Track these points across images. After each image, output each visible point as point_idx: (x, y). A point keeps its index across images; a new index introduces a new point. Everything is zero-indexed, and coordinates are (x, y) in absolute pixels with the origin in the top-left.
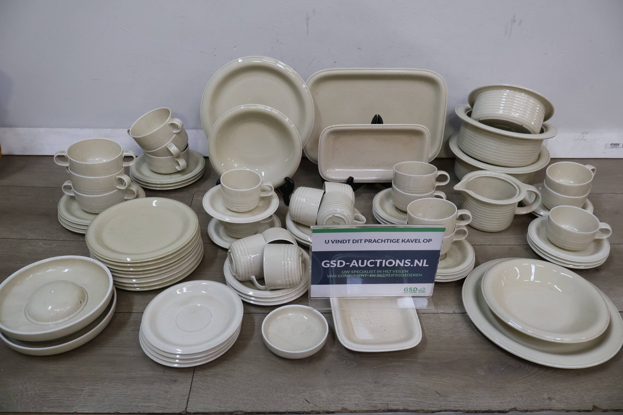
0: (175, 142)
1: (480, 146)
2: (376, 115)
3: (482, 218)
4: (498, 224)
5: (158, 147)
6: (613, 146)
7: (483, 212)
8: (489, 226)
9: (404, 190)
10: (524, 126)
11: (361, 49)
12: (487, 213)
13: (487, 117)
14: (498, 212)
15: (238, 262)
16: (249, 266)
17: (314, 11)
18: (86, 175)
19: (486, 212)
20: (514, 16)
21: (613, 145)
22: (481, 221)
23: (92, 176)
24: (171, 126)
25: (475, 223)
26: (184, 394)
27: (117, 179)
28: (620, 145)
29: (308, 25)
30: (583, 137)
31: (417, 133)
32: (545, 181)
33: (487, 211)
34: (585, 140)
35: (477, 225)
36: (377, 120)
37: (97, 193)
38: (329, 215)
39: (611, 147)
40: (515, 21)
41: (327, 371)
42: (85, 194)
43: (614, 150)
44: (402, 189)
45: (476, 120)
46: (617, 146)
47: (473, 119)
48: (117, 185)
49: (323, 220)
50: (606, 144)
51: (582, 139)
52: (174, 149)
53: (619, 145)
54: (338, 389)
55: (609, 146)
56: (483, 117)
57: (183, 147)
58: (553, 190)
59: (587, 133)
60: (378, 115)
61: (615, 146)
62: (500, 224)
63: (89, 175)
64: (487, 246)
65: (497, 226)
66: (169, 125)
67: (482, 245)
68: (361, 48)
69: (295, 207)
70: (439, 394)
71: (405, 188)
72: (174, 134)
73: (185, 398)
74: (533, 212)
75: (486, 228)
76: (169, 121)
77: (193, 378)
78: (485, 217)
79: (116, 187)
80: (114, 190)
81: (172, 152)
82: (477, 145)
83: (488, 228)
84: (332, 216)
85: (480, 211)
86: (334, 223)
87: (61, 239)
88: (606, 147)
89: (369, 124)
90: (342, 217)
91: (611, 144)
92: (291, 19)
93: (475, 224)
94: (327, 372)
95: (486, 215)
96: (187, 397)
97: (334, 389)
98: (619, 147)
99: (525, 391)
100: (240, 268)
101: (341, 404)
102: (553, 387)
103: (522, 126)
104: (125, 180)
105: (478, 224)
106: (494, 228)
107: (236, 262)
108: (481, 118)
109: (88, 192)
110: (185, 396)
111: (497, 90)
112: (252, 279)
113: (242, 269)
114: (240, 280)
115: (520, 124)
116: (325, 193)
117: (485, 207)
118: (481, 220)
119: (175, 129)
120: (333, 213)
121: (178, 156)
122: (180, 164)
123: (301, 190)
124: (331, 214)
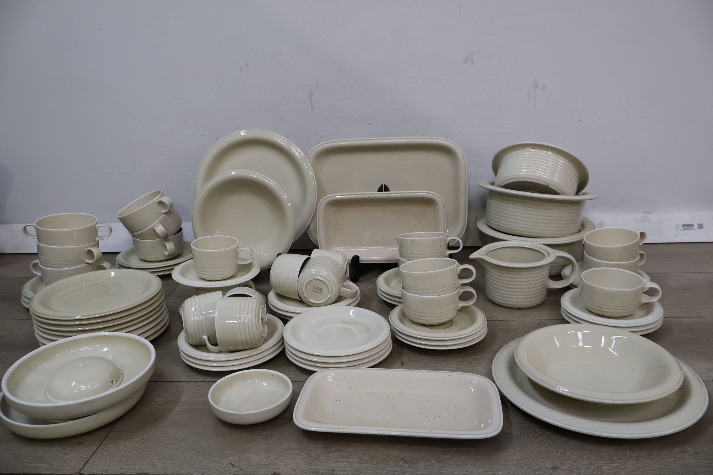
0: (162, 222)
1: (504, 215)
2: (382, 185)
3: (504, 288)
4: (525, 297)
5: (144, 228)
6: (685, 227)
7: (504, 280)
8: (514, 300)
9: (408, 258)
10: (550, 186)
11: (370, 125)
12: (508, 282)
13: (508, 180)
14: (522, 280)
16: (199, 322)
17: (317, 86)
18: (51, 245)
19: (507, 281)
20: (536, 81)
21: (685, 226)
22: (504, 294)
23: (58, 245)
24: (159, 205)
25: (498, 297)
26: (85, 456)
27: (86, 252)
28: (694, 226)
29: (311, 101)
30: (646, 217)
31: (428, 202)
32: (586, 252)
33: (508, 279)
34: (649, 221)
35: (501, 299)
36: (384, 188)
37: (63, 266)
38: (308, 277)
39: (683, 228)
40: (537, 86)
41: (270, 435)
42: (49, 267)
43: (688, 232)
44: (405, 257)
45: (498, 186)
46: (691, 227)
47: (495, 186)
48: (86, 259)
49: (303, 282)
50: (676, 225)
51: (644, 220)
52: (160, 229)
53: (693, 226)
54: (275, 454)
55: (681, 228)
56: (504, 182)
57: (174, 229)
58: (593, 256)
59: (650, 213)
60: (385, 185)
61: (689, 227)
62: (528, 296)
63: (55, 245)
64: (511, 321)
65: (524, 299)
66: (156, 203)
67: (504, 320)
68: (371, 124)
69: (274, 273)
70: (405, 460)
71: (408, 255)
72: (162, 214)
73: (85, 459)
74: (571, 284)
75: (511, 303)
76: (157, 199)
77: (104, 441)
78: (507, 288)
79: (85, 261)
80: (83, 264)
81: (158, 233)
82: (502, 214)
83: (514, 302)
84: (312, 279)
85: (501, 280)
86: (316, 288)
87: (18, 318)
88: (677, 228)
89: (375, 192)
90: (326, 282)
91: (683, 226)
92: (293, 96)
93: (498, 299)
94: (269, 437)
95: (508, 284)
96: (88, 459)
97: (271, 454)
98: (694, 228)
99: (523, 460)
100: (189, 323)
101: (274, 469)
102: (562, 456)
103: (547, 186)
104: (94, 252)
105: (501, 298)
106: (520, 302)
107: (185, 317)
108: (502, 182)
109: (52, 264)
110: (86, 458)
111: (517, 150)
112: (204, 339)
113: (190, 326)
115: (546, 184)
116: (309, 258)
117: (504, 274)
118: (504, 292)
119: (164, 209)
120: (313, 276)
121: (166, 238)
122: (167, 247)
123: (282, 257)
124: (310, 276)
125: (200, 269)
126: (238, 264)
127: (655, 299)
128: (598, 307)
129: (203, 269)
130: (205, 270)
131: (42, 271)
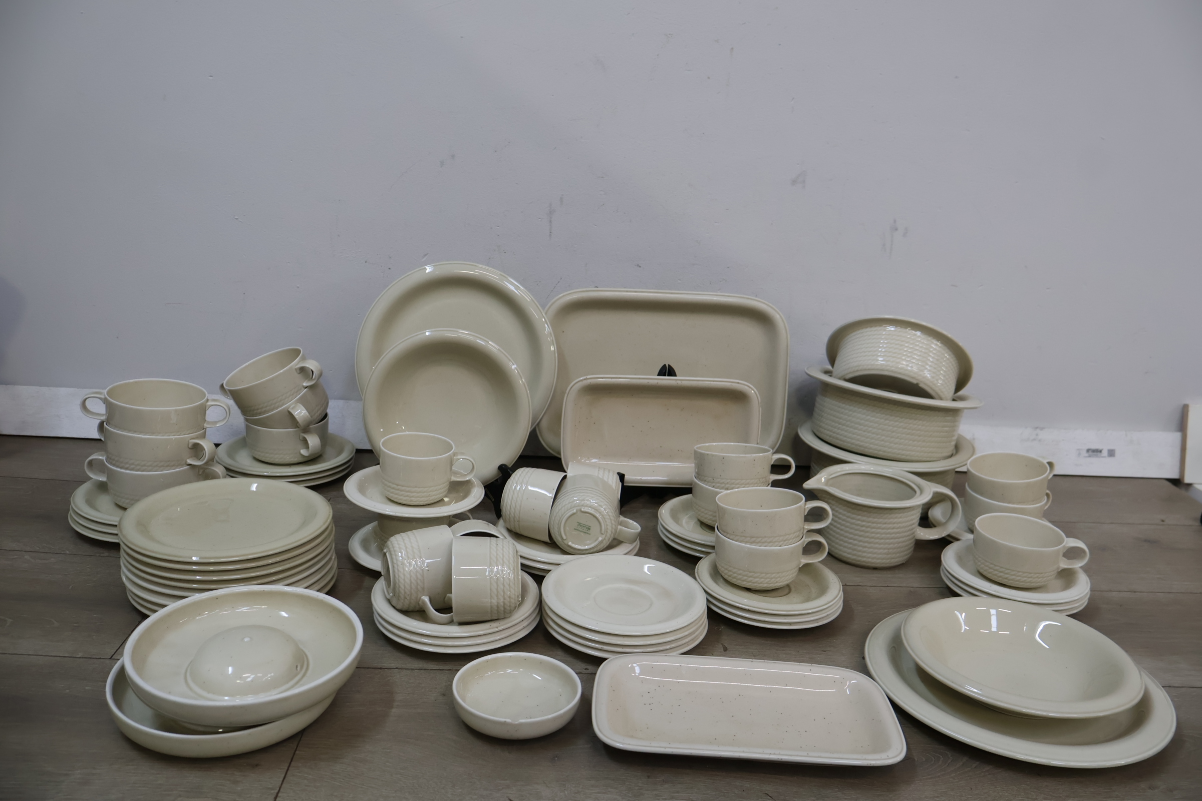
0: (303, 401)
1: (848, 423)
2: (665, 365)
3: (857, 537)
4: (886, 551)
5: (273, 410)
6: (1090, 453)
7: (858, 525)
8: (870, 555)
9: (714, 484)
10: (921, 385)
11: (640, 267)
12: (864, 528)
13: (857, 371)
14: (884, 526)
15: (398, 565)
16: (418, 574)
17: (561, 199)
18: (135, 432)
19: (863, 526)
20: (895, 221)
21: (1090, 451)
22: (855, 545)
23: (146, 433)
24: (299, 373)
25: (845, 549)
26: (270, 786)
27: (190, 446)
28: (1103, 452)
29: (551, 222)
30: (1037, 435)
31: (737, 397)
32: (968, 484)
33: (864, 523)
34: (1040, 440)
35: (849, 553)
36: (667, 371)
37: (150, 468)
38: (571, 508)
39: (1087, 455)
40: (896, 229)
41: (556, 757)
42: (127, 469)
43: (1094, 460)
44: (708, 482)
45: (840, 379)
46: (1099, 454)
47: (835, 377)
48: (188, 458)
49: (562, 515)
50: (1078, 450)
51: (1034, 440)
52: (301, 413)
53: (1101, 451)
54: (574, 786)
55: (1085, 454)
56: (850, 373)
57: (318, 415)
58: (981, 494)
59: (1042, 429)
60: (669, 365)
61: (1095, 453)
62: (891, 551)
63: (141, 432)
64: (868, 588)
65: (885, 554)
66: (296, 369)
67: (858, 585)
68: (640, 265)
69: (511, 498)
70: (770, 797)
71: (714, 479)
72: (303, 389)
73: (272, 792)
74: (949, 536)
75: (864, 559)
76: (296, 363)
77: (292, 763)
78: (861, 536)
79: (186, 462)
80: (182, 466)
81: (297, 417)
82: (845, 422)
83: (869, 558)
84: (577, 511)
85: (852, 524)
86: (581, 526)
87: (68, 552)
88: (1079, 454)
89: (654, 375)
90: (597, 515)
91: (1088, 451)
92: (522, 212)
93: (845, 552)
94: (556, 758)
95: (863, 531)
96: (277, 791)
97: (567, 785)
98: (1103, 455)
99: (937, 797)
100: (402, 576)
102: (991, 792)
103: (917, 384)
104: (205, 448)
105: (850, 551)
106: (879, 559)
107: (396, 566)
108: (847, 374)
109: (133, 464)
110: (272, 789)
111: (871, 327)
112: (424, 602)
113: (404, 580)
114: (399, 607)
115: (915, 382)
116: (565, 477)
117: (859, 515)
118: (856, 542)
119: (306, 381)
120: (578, 506)
121: (306, 429)
122: (309, 442)
123: (522, 472)
124: (574, 507)
125: (394, 486)
126: (452, 481)
127: (1077, 565)
128: (1001, 572)
129: (399, 487)
130: (403, 488)
131: (110, 474)
